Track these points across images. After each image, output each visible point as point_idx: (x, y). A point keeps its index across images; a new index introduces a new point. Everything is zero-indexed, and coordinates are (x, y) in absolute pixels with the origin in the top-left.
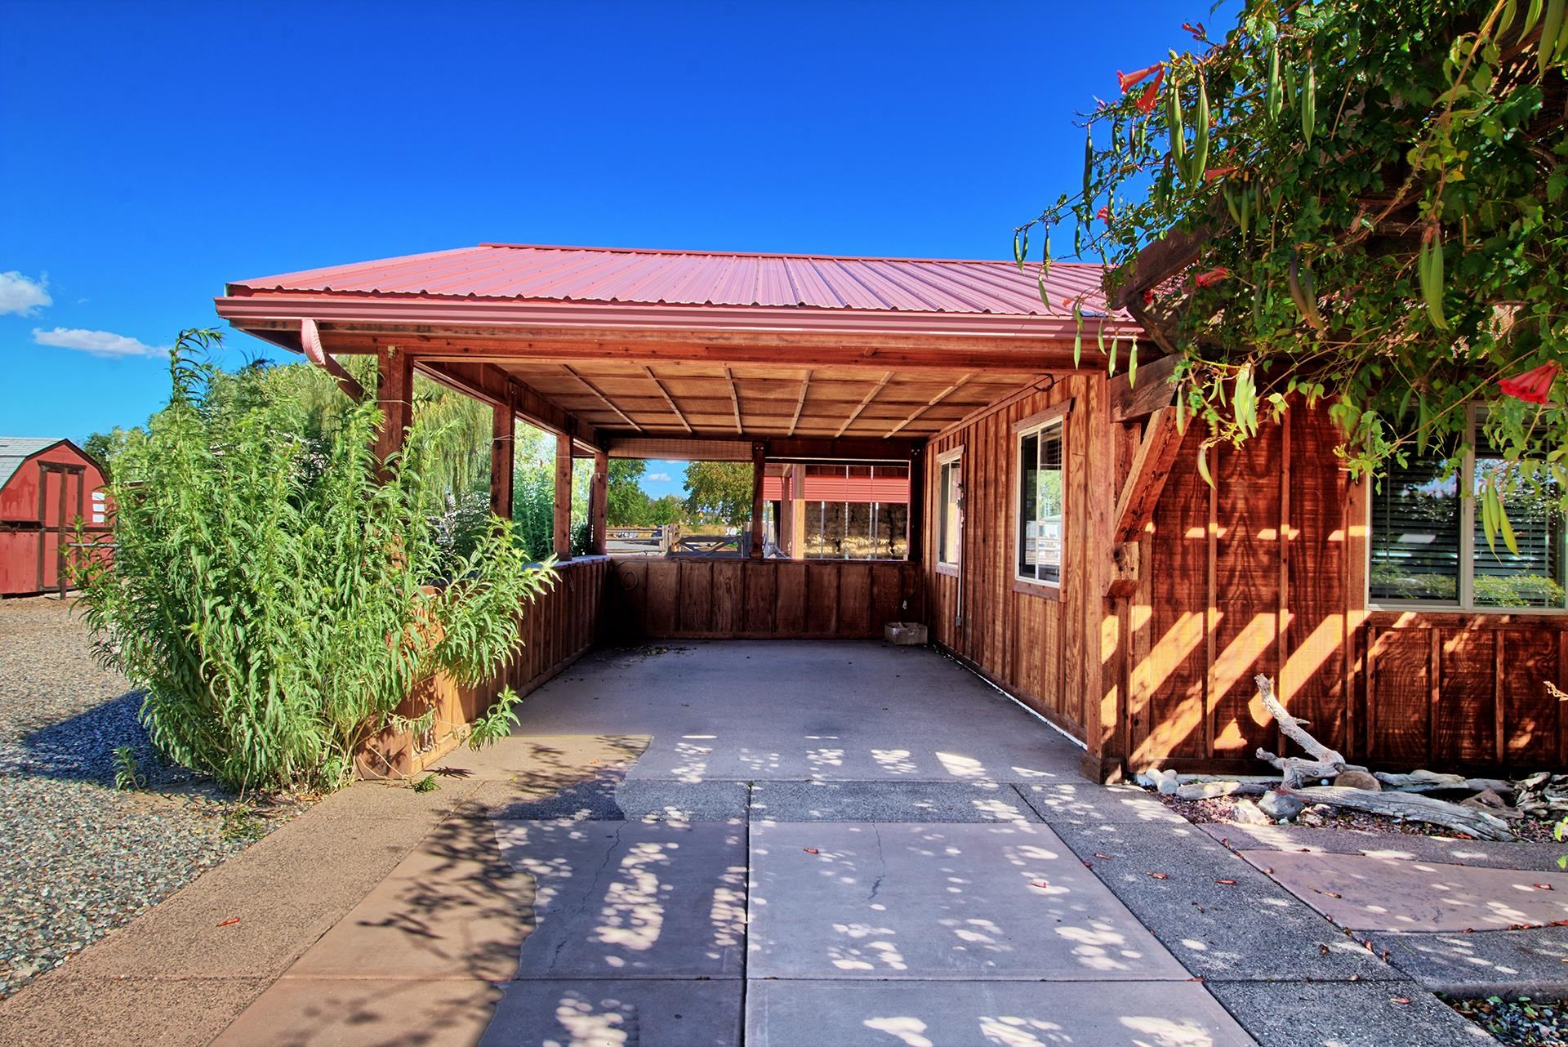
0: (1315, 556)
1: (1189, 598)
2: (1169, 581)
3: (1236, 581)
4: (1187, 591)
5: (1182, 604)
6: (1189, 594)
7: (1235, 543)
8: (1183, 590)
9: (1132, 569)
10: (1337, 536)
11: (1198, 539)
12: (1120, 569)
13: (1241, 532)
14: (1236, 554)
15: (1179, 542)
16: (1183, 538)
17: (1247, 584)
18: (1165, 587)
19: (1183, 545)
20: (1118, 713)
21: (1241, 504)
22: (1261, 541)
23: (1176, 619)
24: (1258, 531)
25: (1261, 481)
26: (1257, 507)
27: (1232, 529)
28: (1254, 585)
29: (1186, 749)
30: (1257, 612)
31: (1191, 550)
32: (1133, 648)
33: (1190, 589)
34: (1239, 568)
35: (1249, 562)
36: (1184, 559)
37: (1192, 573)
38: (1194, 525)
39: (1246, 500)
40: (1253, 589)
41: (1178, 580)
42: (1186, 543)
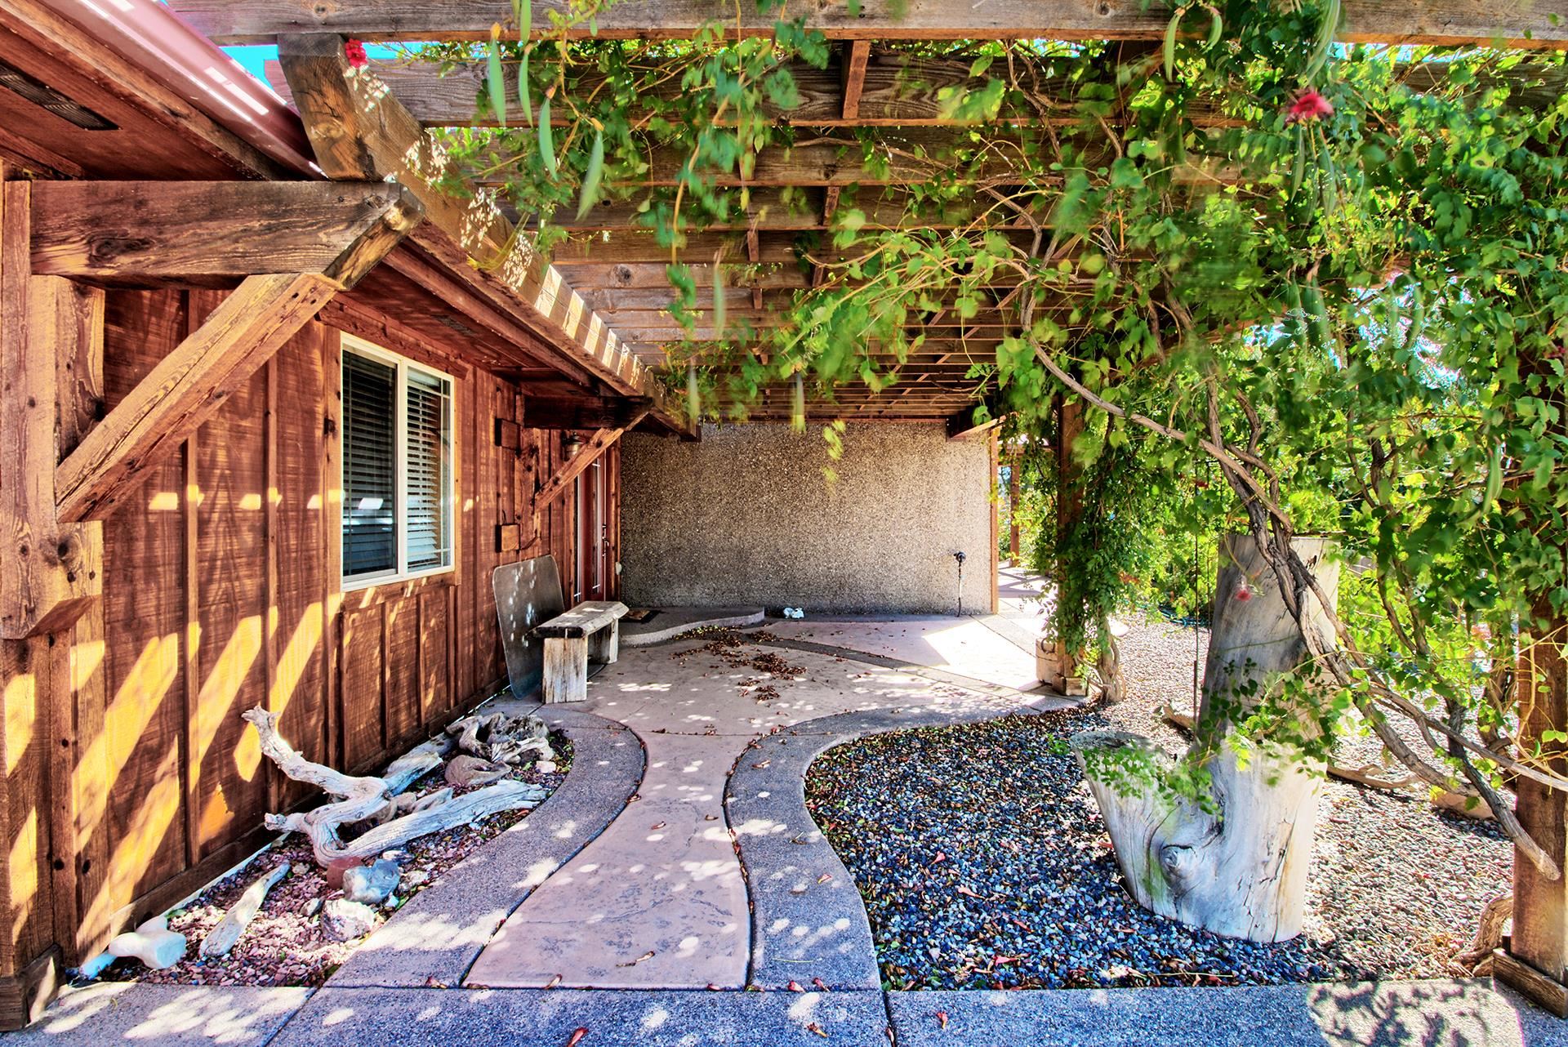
0: (297, 531)
1: (158, 614)
2: (128, 588)
3: (217, 576)
4: (154, 603)
5: (147, 625)
6: (158, 607)
7: (216, 516)
8: (148, 604)
9: (92, 575)
10: (315, 502)
11: (169, 512)
12: (71, 578)
13: (222, 499)
14: (216, 533)
15: (141, 518)
16: (147, 513)
17: (230, 580)
18: (122, 600)
19: (147, 524)
20: (40, 868)
21: (221, 457)
22: (245, 511)
23: (138, 653)
24: (240, 498)
25: (244, 423)
26: (239, 459)
27: (211, 494)
28: (238, 578)
29: (159, 870)
30: (242, 617)
31: (159, 532)
32: (75, 726)
33: (158, 599)
34: (221, 554)
35: (231, 544)
36: (149, 547)
37: (160, 569)
38: (164, 489)
39: (228, 450)
40: (237, 584)
41: (141, 586)
42: (152, 519)
